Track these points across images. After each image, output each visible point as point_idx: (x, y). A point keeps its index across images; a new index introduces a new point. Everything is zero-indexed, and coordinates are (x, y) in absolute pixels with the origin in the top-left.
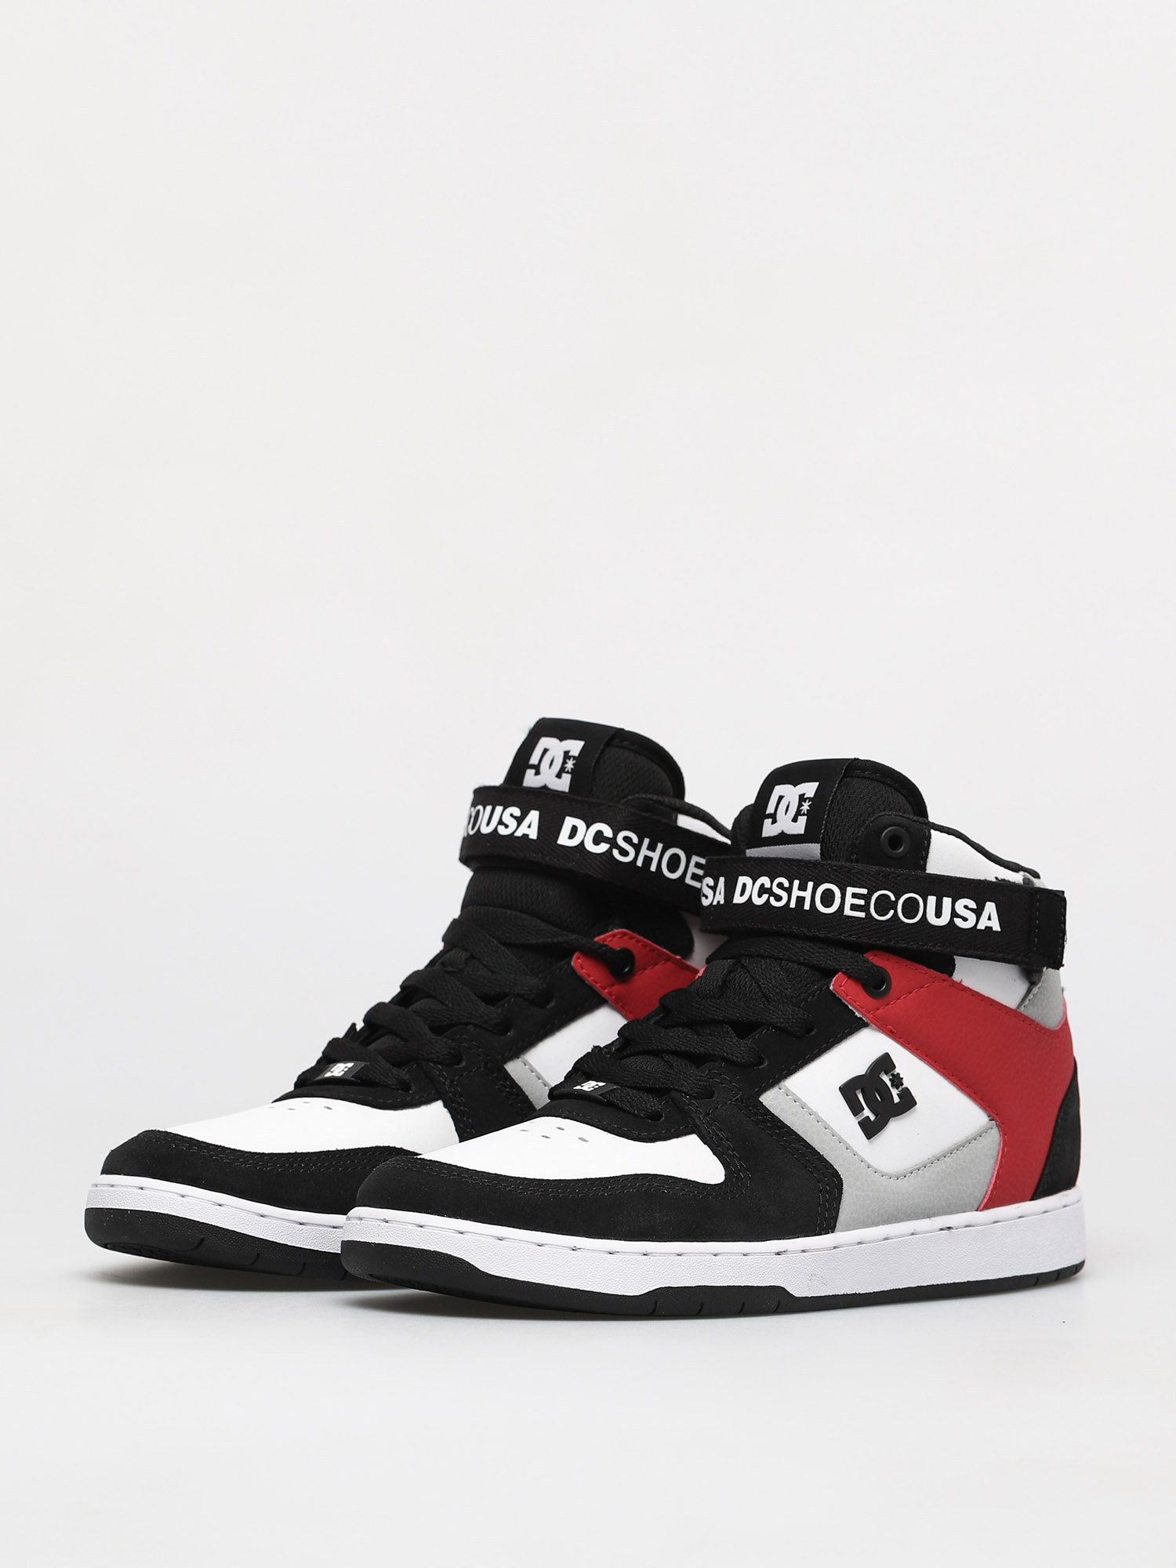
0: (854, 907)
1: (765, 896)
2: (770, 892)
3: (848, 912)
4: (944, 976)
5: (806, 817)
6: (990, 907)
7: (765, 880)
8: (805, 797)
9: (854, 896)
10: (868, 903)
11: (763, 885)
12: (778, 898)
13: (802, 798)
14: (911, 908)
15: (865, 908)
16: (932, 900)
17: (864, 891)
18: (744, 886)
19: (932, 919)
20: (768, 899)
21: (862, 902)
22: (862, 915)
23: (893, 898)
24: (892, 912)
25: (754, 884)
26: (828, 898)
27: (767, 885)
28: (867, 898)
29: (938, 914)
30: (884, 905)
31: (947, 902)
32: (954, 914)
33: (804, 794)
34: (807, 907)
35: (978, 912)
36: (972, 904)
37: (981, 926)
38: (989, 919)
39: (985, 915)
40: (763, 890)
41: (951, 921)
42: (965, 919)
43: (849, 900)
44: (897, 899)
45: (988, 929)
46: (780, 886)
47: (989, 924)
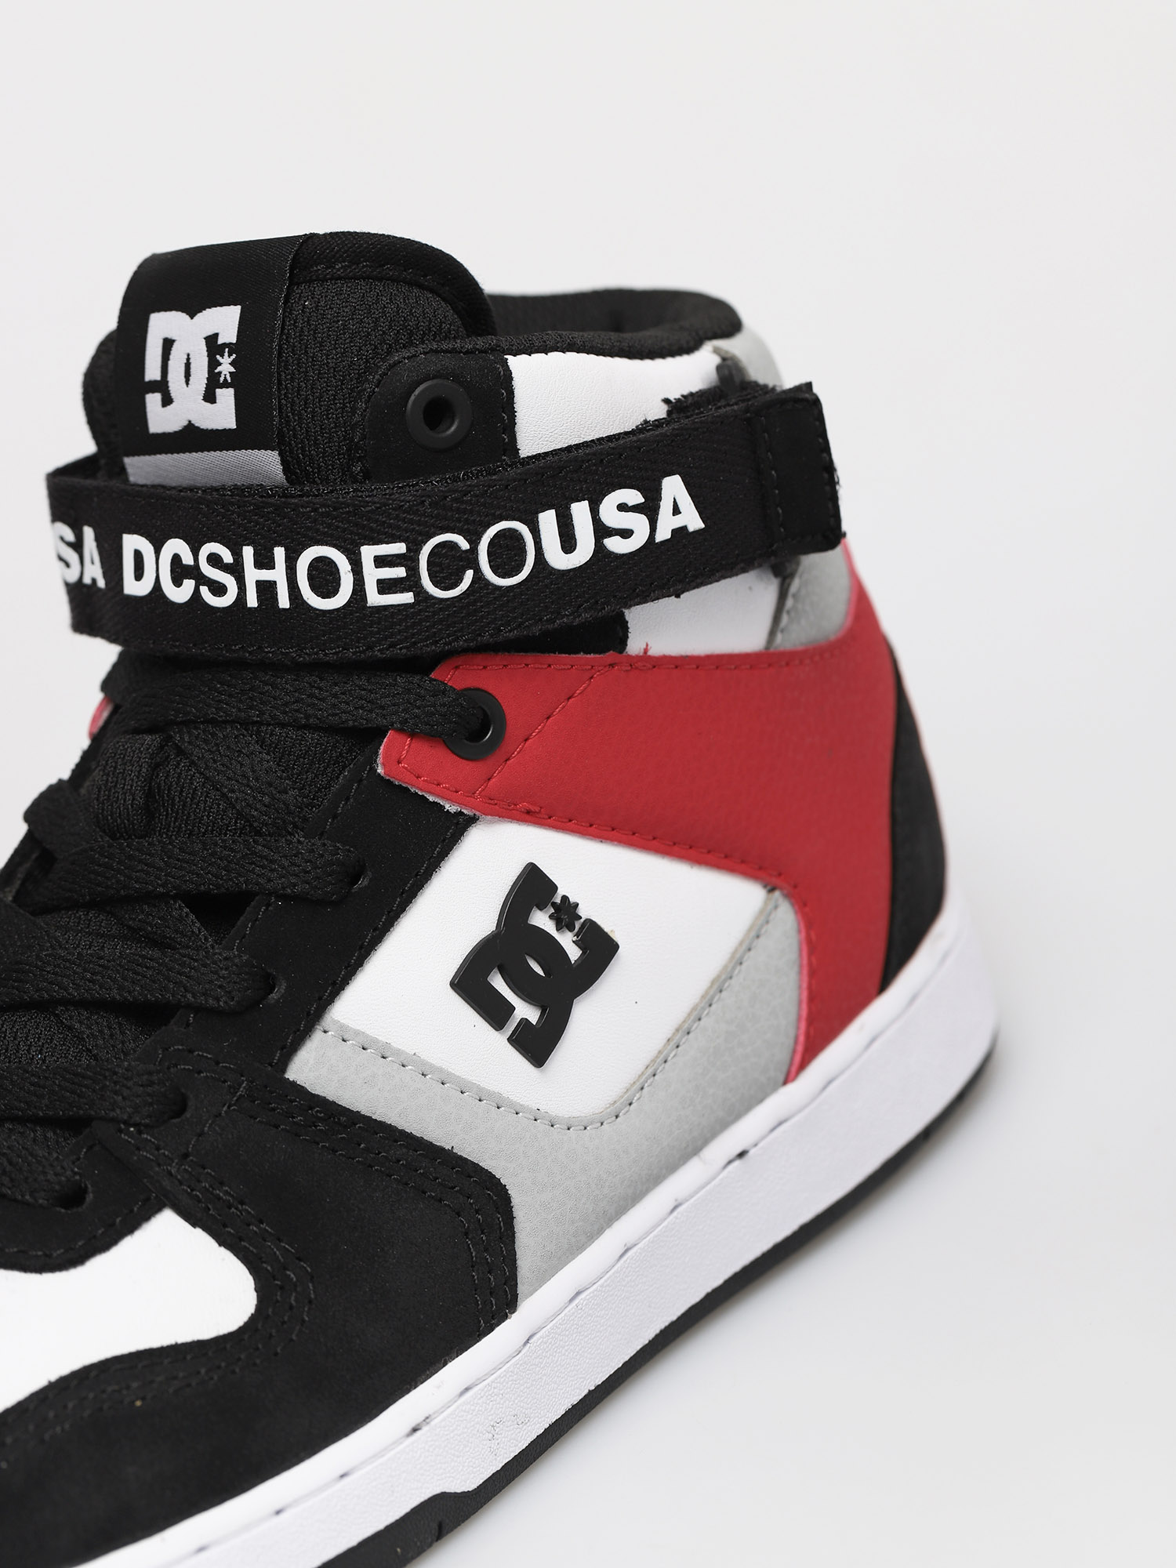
0: (385, 586)
1: (189, 585)
2: (194, 572)
3: (374, 598)
4: (610, 656)
5: (231, 391)
6: (673, 487)
7: (176, 546)
8: (220, 341)
9: (381, 562)
10: (413, 571)
11: (176, 559)
12: (219, 589)
13: (213, 345)
14: (507, 553)
15: (410, 582)
16: (548, 520)
17: (399, 548)
18: (138, 556)
19: (559, 560)
20: (197, 591)
21: (400, 572)
22: (407, 598)
23: (464, 545)
24: (469, 575)
25: (157, 552)
26: (324, 577)
27: (188, 559)
28: (408, 560)
29: (568, 543)
30: (447, 566)
31: (580, 511)
32: (602, 531)
33: (216, 335)
34: (284, 602)
35: (650, 509)
36: (633, 497)
37: (663, 534)
38: (676, 511)
39: (666, 507)
40: (180, 572)
41: (599, 547)
42: (626, 534)
43: (372, 575)
44: (474, 543)
45: (680, 532)
46: (215, 560)
47: (678, 522)
